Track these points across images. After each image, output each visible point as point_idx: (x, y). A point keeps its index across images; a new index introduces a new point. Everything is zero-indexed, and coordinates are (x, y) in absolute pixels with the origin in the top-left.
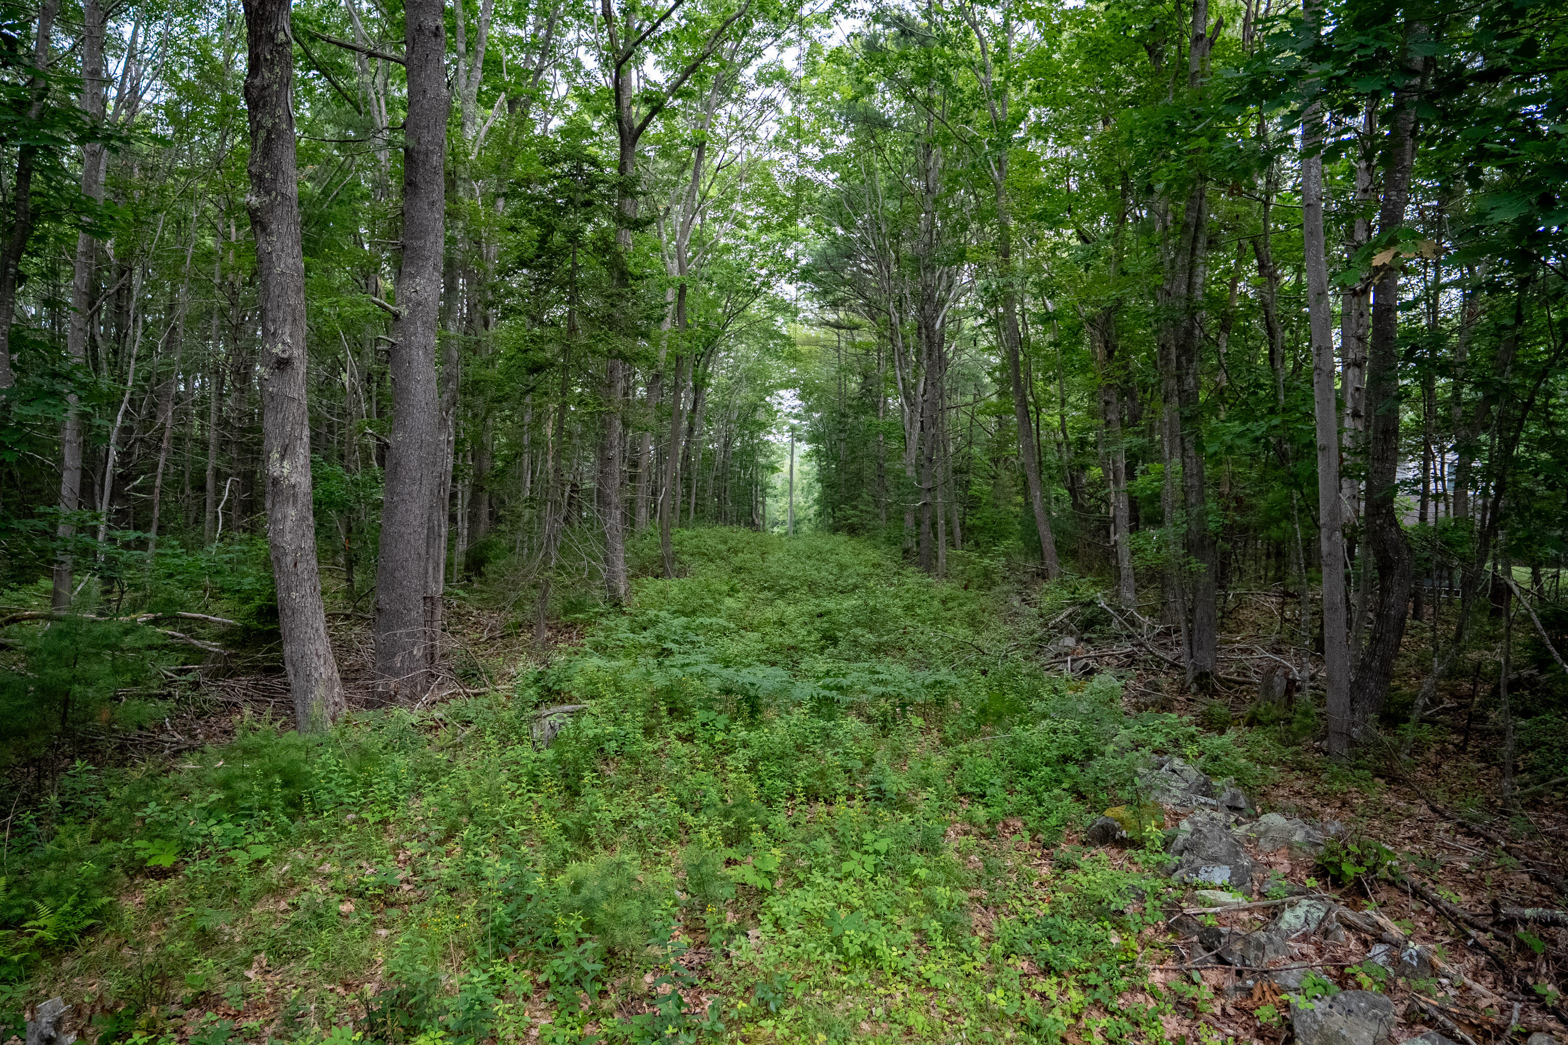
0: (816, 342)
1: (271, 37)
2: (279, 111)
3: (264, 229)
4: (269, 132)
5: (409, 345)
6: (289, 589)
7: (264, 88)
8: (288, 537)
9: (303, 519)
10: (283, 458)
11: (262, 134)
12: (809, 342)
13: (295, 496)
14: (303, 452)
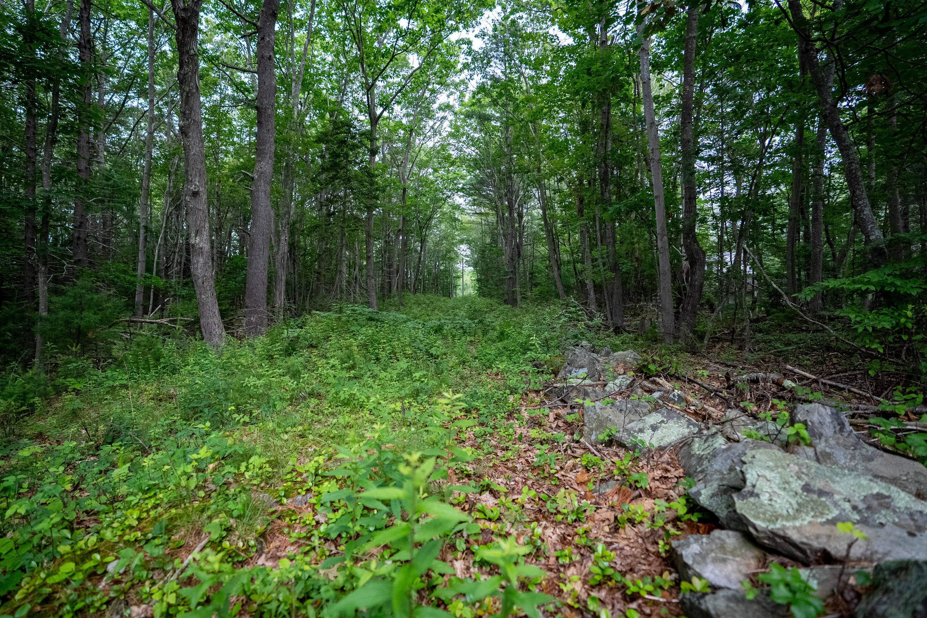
0: (473, 222)
1: (188, 52)
2: (192, 84)
3: (186, 135)
4: (188, 93)
5: (258, 191)
6: (201, 294)
7: (185, 74)
8: (199, 271)
9: (206, 263)
10: (196, 236)
11: (185, 94)
12: (469, 222)
13: (202, 252)
14: (205, 234)
